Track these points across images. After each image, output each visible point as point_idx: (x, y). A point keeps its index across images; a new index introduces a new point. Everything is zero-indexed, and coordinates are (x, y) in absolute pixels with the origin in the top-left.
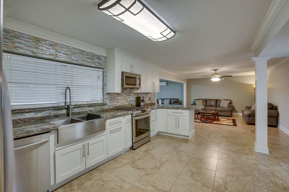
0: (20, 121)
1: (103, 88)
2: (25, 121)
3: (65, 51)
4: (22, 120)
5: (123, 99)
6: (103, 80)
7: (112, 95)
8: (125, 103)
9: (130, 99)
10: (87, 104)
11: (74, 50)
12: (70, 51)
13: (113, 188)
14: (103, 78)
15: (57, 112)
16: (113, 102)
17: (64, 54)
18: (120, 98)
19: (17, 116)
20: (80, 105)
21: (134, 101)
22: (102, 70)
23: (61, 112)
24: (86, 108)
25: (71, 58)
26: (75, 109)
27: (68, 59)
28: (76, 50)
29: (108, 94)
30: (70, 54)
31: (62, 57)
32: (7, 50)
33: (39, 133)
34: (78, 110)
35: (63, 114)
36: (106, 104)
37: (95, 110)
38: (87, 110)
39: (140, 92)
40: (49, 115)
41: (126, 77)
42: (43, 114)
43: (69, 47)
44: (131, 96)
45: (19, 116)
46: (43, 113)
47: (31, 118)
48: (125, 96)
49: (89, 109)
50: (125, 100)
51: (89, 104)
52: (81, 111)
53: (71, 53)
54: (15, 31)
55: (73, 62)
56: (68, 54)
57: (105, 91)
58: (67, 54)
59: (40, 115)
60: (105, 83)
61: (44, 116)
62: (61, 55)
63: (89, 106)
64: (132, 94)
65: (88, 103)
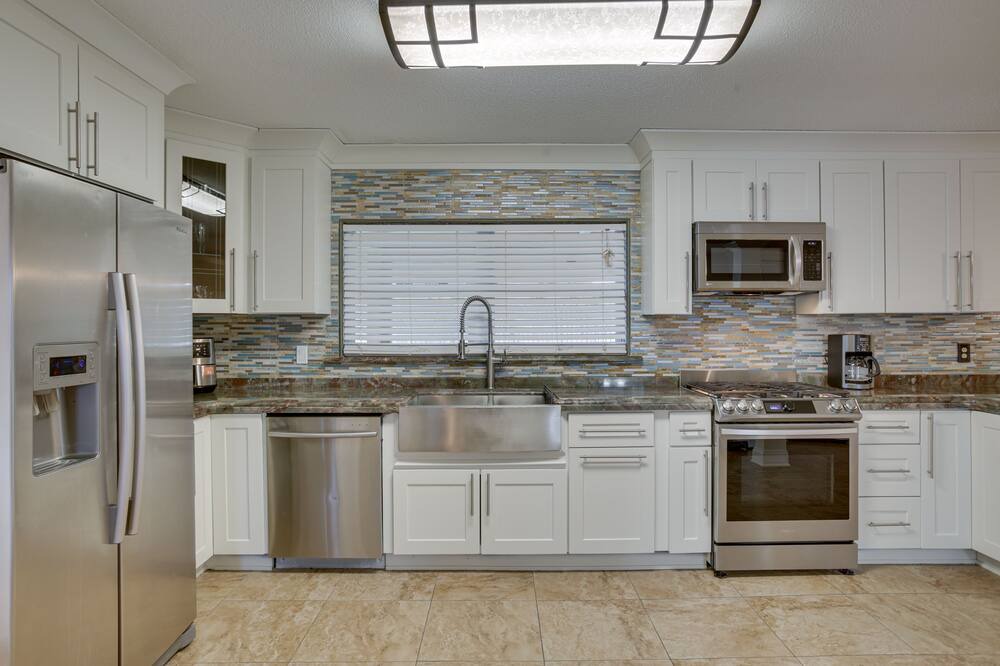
0: (373, 384)
1: (627, 298)
2: (382, 386)
3: (479, 187)
4: (376, 382)
5: (737, 344)
6: (628, 263)
7: (676, 326)
8: (749, 364)
9: (787, 344)
10: (556, 356)
11: (508, 176)
12: (496, 182)
13: (487, 635)
14: (628, 257)
15: (457, 371)
16: (678, 352)
17: (477, 196)
18: (720, 337)
19: (369, 371)
20: (530, 355)
21: (815, 355)
22: (623, 227)
23: (469, 373)
24: (551, 368)
25: (499, 204)
26: (511, 368)
27: (491, 209)
28: (515, 174)
29: (651, 319)
30: (496, 193)
31: (472, 209)
32: (351, 217)
33: (355, 411)
34: (523, 370)
35: (474, 380)
36: (638, 361)
37: (588, 379)
38: (557, 376)
39: (828, 311)
40: (436, 376)
41: (711, 243)
42: (422, 373)
43: (493, 170)
44: (795, 328)
45: (373, 371)
46: (423, 369)
47: (395, 380)
48: (752, 329)
49: (566, 373)
50: (754, 347)
51: (564, 355)
52: (535, 376)
53: (497, 188)
54: (365, 171)
55: (505, 215)
56: (489, 196)
57: (638, 307)
58: (485, 196)
59: (416, 373)
60: (638, 278)
61: (422, 379)
62: (468, 204)
63: (565, 363)
64: (800, 321)
65: (558, 352)
